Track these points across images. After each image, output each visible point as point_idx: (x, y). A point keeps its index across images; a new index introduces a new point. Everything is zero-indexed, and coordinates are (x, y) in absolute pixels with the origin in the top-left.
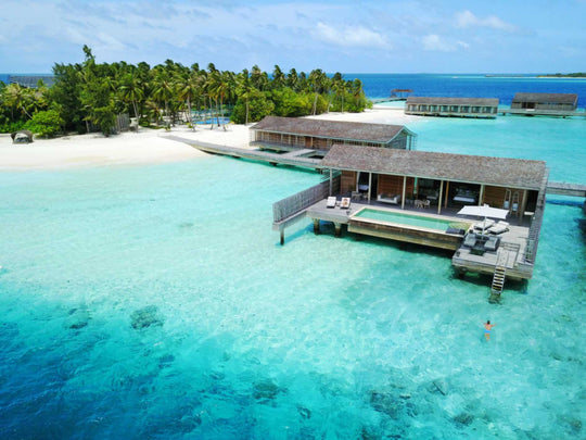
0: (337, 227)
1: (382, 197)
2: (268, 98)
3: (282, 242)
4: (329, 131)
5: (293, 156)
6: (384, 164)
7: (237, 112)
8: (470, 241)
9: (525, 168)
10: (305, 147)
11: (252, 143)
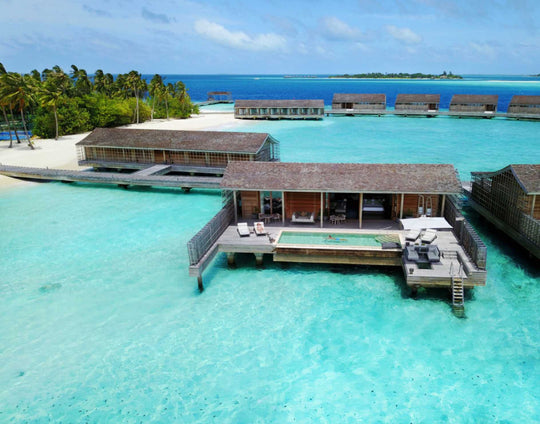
0: (259, 258)
1: (297, 218)
2: (81, 106)
3: (201, 288)
4: (183, 143)
5: (145, 174)
6: (298, 181)
7: (40, 123)
8: (413, 255)
9: (438, 173)
10: (156, 163)
11: (81, 163)
